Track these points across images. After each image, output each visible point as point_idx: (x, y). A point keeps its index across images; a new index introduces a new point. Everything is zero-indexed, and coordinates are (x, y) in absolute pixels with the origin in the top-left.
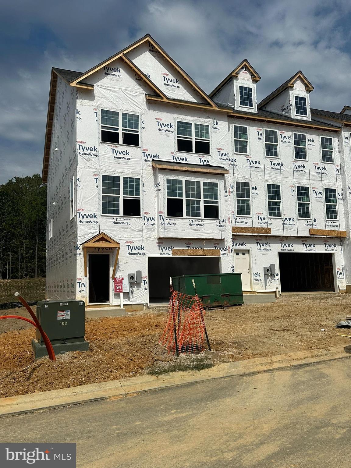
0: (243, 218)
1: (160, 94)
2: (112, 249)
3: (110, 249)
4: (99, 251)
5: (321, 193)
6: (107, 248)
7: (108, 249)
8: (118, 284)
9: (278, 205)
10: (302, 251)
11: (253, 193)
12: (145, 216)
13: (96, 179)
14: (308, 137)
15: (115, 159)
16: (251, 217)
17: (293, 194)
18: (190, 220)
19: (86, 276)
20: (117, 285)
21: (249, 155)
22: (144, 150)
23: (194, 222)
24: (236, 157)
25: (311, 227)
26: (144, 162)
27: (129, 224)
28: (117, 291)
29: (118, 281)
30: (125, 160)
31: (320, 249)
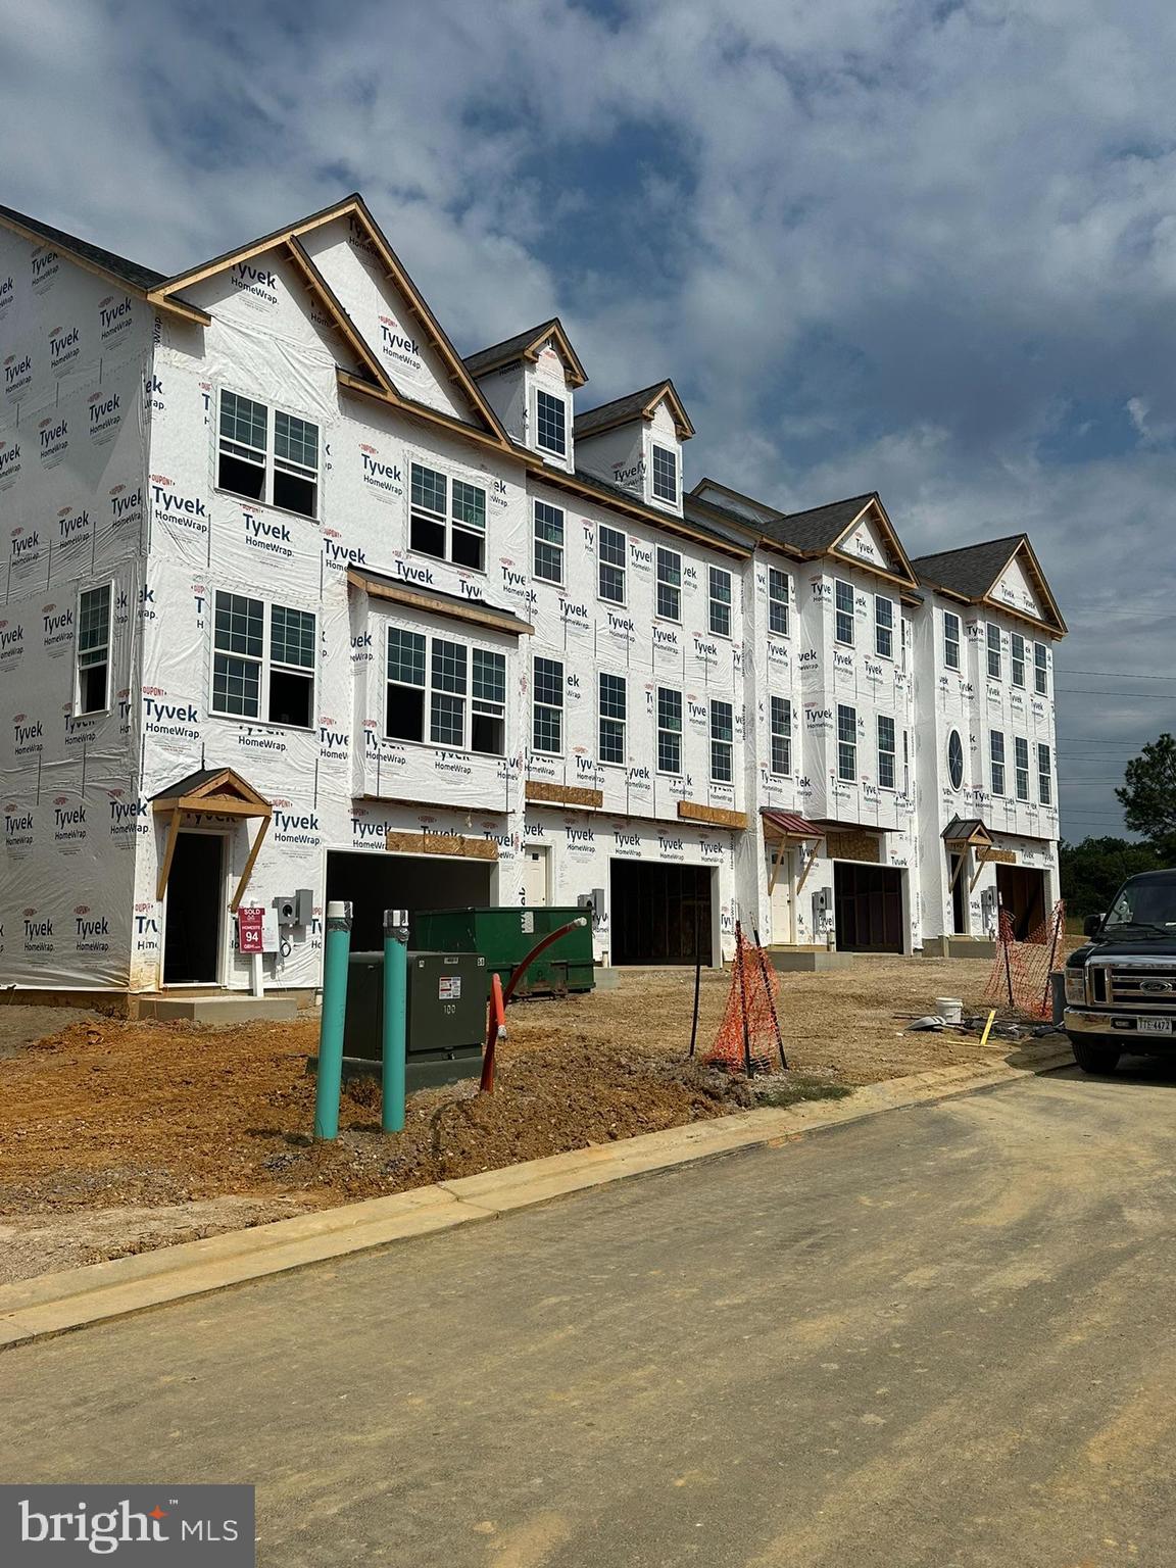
0: (545, 759)
1: (379, 377)
2: (233, 820)
3: (228, 820)
4: (198, 822)
5: (703, 711)
6: (221, 818)
7: (222, 820)
8: (250, 928)
9: (619, 731)
10: (656, 858)
11: (569, 693)
12: (323, 730)
13: (200, 600)
14: (687, 562)
15: (252, 546)
16: (563, 758)
17: (650, 706)
18: (440, 753)
19: (160, 899)
20: (249, 930)
21: (564, 589)
22: (329, 532)
23: (449, 761)
24: (537, 588)
25: (680, 797)
26: (327, 569)
27: (282, 747)
28: (248, 947)
29: (250, 919)
30: (278, 554)
31: (691, 854)
